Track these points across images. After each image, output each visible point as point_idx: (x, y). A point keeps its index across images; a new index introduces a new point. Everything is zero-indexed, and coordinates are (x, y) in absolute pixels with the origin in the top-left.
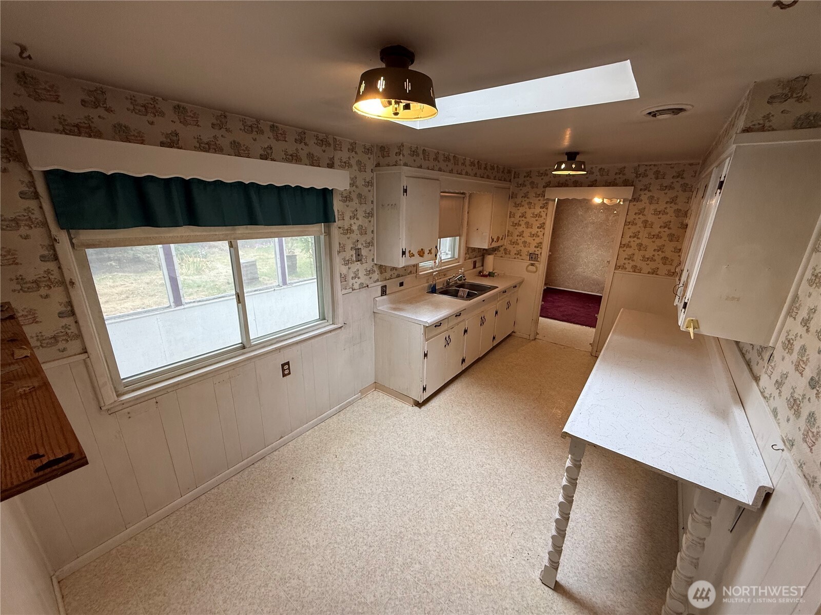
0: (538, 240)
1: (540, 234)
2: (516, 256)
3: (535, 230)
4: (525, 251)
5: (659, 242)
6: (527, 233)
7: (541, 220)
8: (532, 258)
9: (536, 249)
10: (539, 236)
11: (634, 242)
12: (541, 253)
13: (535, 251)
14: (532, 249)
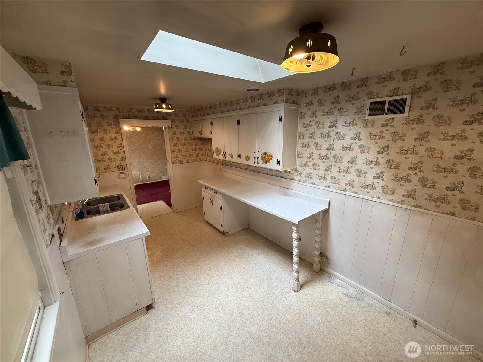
0: (120, 156)
1: (122, 151)
2: (106, 170)
3: (116, 149)
4: (112, 165)
5: (186, 147)
6: (110, 152)
7: (119, 142)
8: (120, 169)
9: (121, 162)
10: (120, 153)
11: (176, 149)
12: (126, 164)
13: (121, 164)
14: (118, 163)
